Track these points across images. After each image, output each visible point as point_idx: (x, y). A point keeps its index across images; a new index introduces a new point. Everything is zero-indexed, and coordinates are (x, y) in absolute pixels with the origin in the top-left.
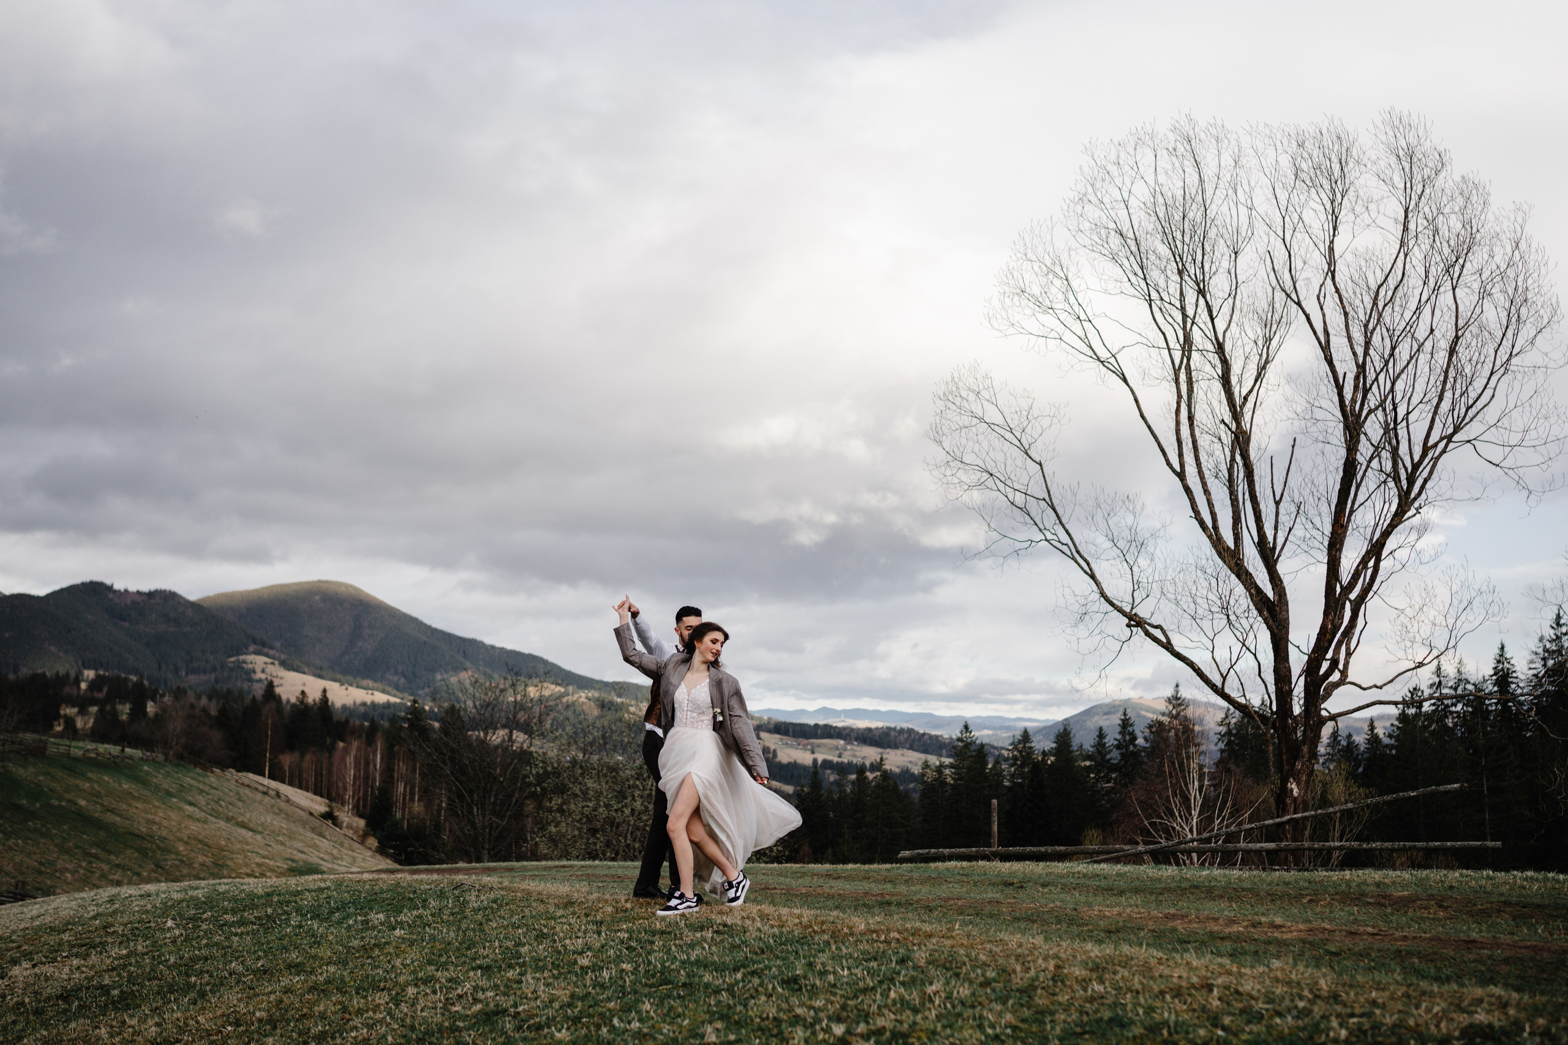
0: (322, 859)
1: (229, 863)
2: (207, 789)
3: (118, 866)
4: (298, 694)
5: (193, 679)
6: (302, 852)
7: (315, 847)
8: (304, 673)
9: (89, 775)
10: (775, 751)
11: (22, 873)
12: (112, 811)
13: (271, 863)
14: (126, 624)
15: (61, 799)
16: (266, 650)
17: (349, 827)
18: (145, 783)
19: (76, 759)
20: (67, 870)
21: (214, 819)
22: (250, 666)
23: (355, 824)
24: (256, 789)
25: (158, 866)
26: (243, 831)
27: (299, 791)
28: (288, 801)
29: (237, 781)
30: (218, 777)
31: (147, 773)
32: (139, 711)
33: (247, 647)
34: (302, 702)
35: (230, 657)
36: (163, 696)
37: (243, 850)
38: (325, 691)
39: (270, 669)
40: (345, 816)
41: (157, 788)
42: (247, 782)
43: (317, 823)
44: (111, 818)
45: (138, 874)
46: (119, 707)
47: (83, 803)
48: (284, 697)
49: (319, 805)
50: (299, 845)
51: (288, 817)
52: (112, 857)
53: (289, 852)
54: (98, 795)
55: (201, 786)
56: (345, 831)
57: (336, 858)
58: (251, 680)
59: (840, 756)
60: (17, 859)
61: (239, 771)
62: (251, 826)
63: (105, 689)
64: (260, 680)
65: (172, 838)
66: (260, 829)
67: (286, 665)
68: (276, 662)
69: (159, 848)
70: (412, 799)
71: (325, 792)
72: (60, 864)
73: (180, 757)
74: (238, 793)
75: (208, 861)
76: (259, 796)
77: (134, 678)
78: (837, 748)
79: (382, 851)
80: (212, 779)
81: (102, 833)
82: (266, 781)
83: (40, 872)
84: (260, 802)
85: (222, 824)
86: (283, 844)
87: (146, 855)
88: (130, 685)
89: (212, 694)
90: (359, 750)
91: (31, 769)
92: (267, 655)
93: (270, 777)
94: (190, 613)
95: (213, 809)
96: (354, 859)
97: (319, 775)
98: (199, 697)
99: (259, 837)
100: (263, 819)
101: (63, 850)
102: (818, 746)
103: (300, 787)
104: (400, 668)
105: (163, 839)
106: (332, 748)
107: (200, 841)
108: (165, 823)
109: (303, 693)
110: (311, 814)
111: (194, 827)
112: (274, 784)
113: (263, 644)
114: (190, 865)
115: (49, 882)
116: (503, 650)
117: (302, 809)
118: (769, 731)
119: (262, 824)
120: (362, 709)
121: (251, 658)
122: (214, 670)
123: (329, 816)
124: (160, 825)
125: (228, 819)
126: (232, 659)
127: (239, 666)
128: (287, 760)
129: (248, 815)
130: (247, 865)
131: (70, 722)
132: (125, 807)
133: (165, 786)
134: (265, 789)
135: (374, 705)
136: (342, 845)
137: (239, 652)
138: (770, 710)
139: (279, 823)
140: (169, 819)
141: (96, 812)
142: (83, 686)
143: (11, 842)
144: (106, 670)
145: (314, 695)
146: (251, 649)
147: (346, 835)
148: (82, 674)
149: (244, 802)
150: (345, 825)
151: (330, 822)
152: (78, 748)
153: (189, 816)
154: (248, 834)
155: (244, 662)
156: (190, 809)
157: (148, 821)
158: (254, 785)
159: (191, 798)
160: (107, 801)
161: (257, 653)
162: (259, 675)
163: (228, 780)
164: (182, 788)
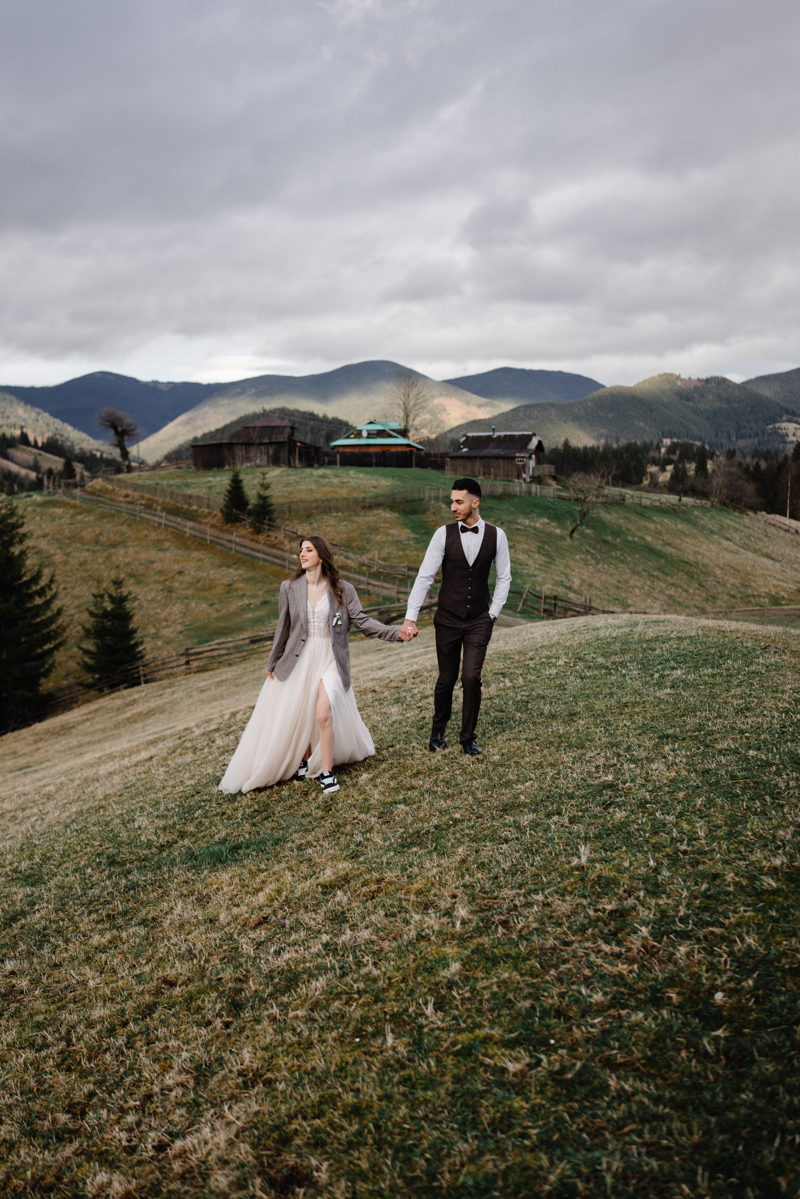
1: (753, 584)
2: (741, 528)
3: (672, 584)
5: (742, 443)
9: (655, 518)
11: (606, 588)
12: (670, 545)
13: (785, 585)
14: (691, 404)
15: (634, 536)
16: (796, 418)
18: (694, 523)
19: (646, 507)
20: (636, 586)
21: (744, 552)
22: (784, 431)
24: (780, 527)
25: (700, 585)
26: (765, 560)
29: (765, 521)
30: (751, 519)
31: (697, 517)
32: (701, 468)
33: (781, 417)
35: (768, 425)
36: (718, 456)
37: (764, 575)
41: (704, 528)
42: (773, 522)
44: (669, 550)
45: (686, 591)
46: (688, 466)
47: (649, 539)
52: (669, 578)
54: (660, 533)
55: (737, 526)
58: (785, 442)
60: (603, 578)
61: (769, 513)
62: (773, 556)
63: (678, 453)
64: (791, 443)
65: (711, 564)
66: (780, 558)
69: (702, 572)
72: (632, 582)
73: (724, 504)
74: (765, 531)
75: (737, 582)
76: (782, 533)
77: (698, 443)
80: (746, 520)
81: (662, 561)
82: (787, 521)
83: (618, 588)
84: (783, 538)
85: (750, 554)
87: (693, 577)
88: (695, 449)
89: (756, 454)
91: (615, 515)
93: (791, 517)
94: (737, 393)
95: (744, 544)
98: (745, 457)
99: (778, 565)
100: (782, 550)
101: (635, 572)
105: (705, 566)
107: (732, 567)
108: (707, 554)
111: (728, 557)
112: (794, 523)
113: (794, 414)
114: (724, 585)
115: (624, 595)
119: (781, 555)
121: (784, 425)
122: (757, 435)
124: (703, 555)
125: (756, 551)
126: (770, 427)
127: (775, 432)
129: (772, 548)
130: (766, 586)
131: (653, 478)
132: (678, 541)
133: (710, 526)
134: (786, 527)
137: (774, 420)
140: (710, 550)
141: (658, 545)
142: (663, 450)
143: (600, 566)
144: (679, 438)
146: (784, 418)
148: (661, 441)
149: (769, 537)
152: (649, 499)
153: (726, 549)
154: (769, 563)
155: (779, 428)
156: (726, 543)
157: (696, 553)
158: (778, 524)
159: (728, 535)
160: (666, 538)
161: (789, 421)
162: (791, 438)
163: (759, 520)
164: (722, 528)
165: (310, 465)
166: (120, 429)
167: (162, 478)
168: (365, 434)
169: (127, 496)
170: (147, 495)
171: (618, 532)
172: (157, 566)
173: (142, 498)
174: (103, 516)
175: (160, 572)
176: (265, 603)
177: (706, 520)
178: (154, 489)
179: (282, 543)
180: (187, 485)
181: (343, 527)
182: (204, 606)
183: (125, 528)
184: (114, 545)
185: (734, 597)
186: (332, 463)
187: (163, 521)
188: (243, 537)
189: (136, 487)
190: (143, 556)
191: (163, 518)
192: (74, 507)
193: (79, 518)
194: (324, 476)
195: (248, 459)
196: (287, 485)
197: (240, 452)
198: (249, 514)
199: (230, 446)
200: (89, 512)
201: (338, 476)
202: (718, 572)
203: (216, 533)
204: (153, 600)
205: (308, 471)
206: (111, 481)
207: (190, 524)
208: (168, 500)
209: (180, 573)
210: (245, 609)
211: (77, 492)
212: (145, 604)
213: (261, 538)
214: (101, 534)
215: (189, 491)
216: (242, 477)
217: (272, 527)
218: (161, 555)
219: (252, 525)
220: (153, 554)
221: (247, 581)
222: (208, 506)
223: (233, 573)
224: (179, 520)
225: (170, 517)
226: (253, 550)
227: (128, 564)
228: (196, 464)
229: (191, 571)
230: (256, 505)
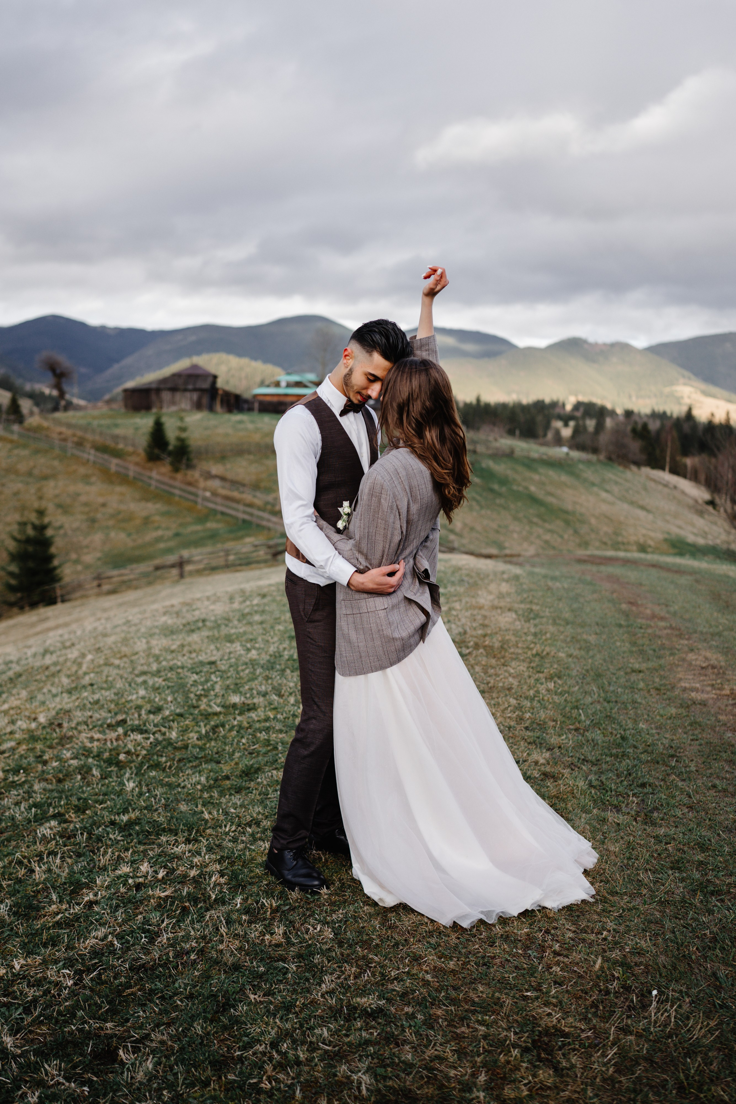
2: (622, 482)
3: (549, 531)
4: (709, 416)
5: (641, 402)
6: (679, 527)
7: (693, 525)
9: (540, 470)
12: (551, 495)
13: (653, 534)
15: (519, 486)
16: (691, 382)
19: (534, 460)
21: (620, 503)
22: (679, 394)
23: (729, 509)
24: (659, 483)
26: (640, 512)
28: (682, 492)
29: (647, 476)
30: (633, 474)
31: (581, 470)
32: (600, 424)
34: (711, 422)
35: (666, 387)
38: (728, 412)
40: (723, 502)
41: (585, 480)
43: (700, 508)
44: (550, 499)
46: (588, 422)
47: (533, 488)
48: (698, 419)
49: (705, 495)
50: (680, 523)
51: (678, 503)
52: (546, 525)
53: (669, 528)
54: (543, 484)
55: (619, 480)
56: (720, 513)
62: (648, 508)
63: (581, 411)
64: (684, 405)
65: (588, 514)
66: (653, 510)
69: (578, 520)
73: (609, 459)
74: (645, 485)
75: (610, 530)
76: (660, 488)
80: (628, 474)
81: (543, 509)
82: (667, 476)
84: (660, 493)
86: (666, 521)
87: (569, 524)
91: (503, 466)
93: (671, 472)
95: (622, 496)
99: (651, 516)
100: (658, 504)
105: (581, 514)
106: (716, 456)
107: (606, 517)
108: (585, 504)
109: (712, 415)
110: (696, 501)
111: (604, 508)
112: (672, 478)
114: (597, 533)
117: (691, 497)
119: (657, 507)
123: (711, 503)
124: (581, 505)
125: (632, 503)
126: (668, 389)
127: (673, 394)
128: (690, 461)
129: (647, 501)
131: (558, 432)
132: (560, 492)
133: (592, 479)
134: (665, 481)
136: (714, 523)
137: (672, 384)
139: (669, 506)
140: (588, 501)
141: (540, 495)
142: (568, 407)
144: (583, 396)
147: (719, 516)
149: (647, 490)
150: (722, 509)
151: (711, 507)
153: (604, 501)
154: (641, 514)
156: (604, 495)
157: (575, 503)
158: (658, 479)
159: (608, 487)
160: (549, 488)
163: (641, 475)
164: (603, 481)
165: (230, 411)
166: (58, 371)
167: (94, 418)
168: (283, 384)
169: (60, 433)
170: (79, 433)
171: (504, 481)
172: (83, 499)
173: (74, 435)
174: (37, 452)
175: (86, 504)
176: (177, 535)
177: (589, 474)
178: (86, 428)
179: (197, 481)
180: (116, 426)
181: (254, 469)
182: (122, 536)
183: (56, 463)
184: (45, 478)
185: (605, 543)
186: (250, 409)
187: (92, 458)
188: (163, 474)
189: (69, 426)
190: (72, 489)
191: (91, 455)
192: (12, 441)
193: (16, 452)
194: (241, 422)
195: (173, 403)
196: (206, 429)
197: (166, 396)
198: (170, 454)
199: (158, 391)
200: (25, 446)
201: (252, 422)
202: (593, 521)
203: (138, 469)
204: (77, 529)
205: (227, 416)
206: (46, 419)
207: (115, 461)
208: (97, 438)
209: (104, 505)
210: (159, 540)
211: (16, 427)
212: (70, 532)
213: (179, 476)
214: (35, 467)
215: (117, 431)
216: (164, 419)
217: (190, 466)
218: (87, 488)
219: (172, 464)
220: (80, 487)
221: (164, 514)
222: (133, 445)
223: (151, 507)
224: (106, 456)
225: (99, 454)
226: (171, 486)
227: (57, 496)
228: (126, 406)
229: (114, 503)
230: (175, 447)
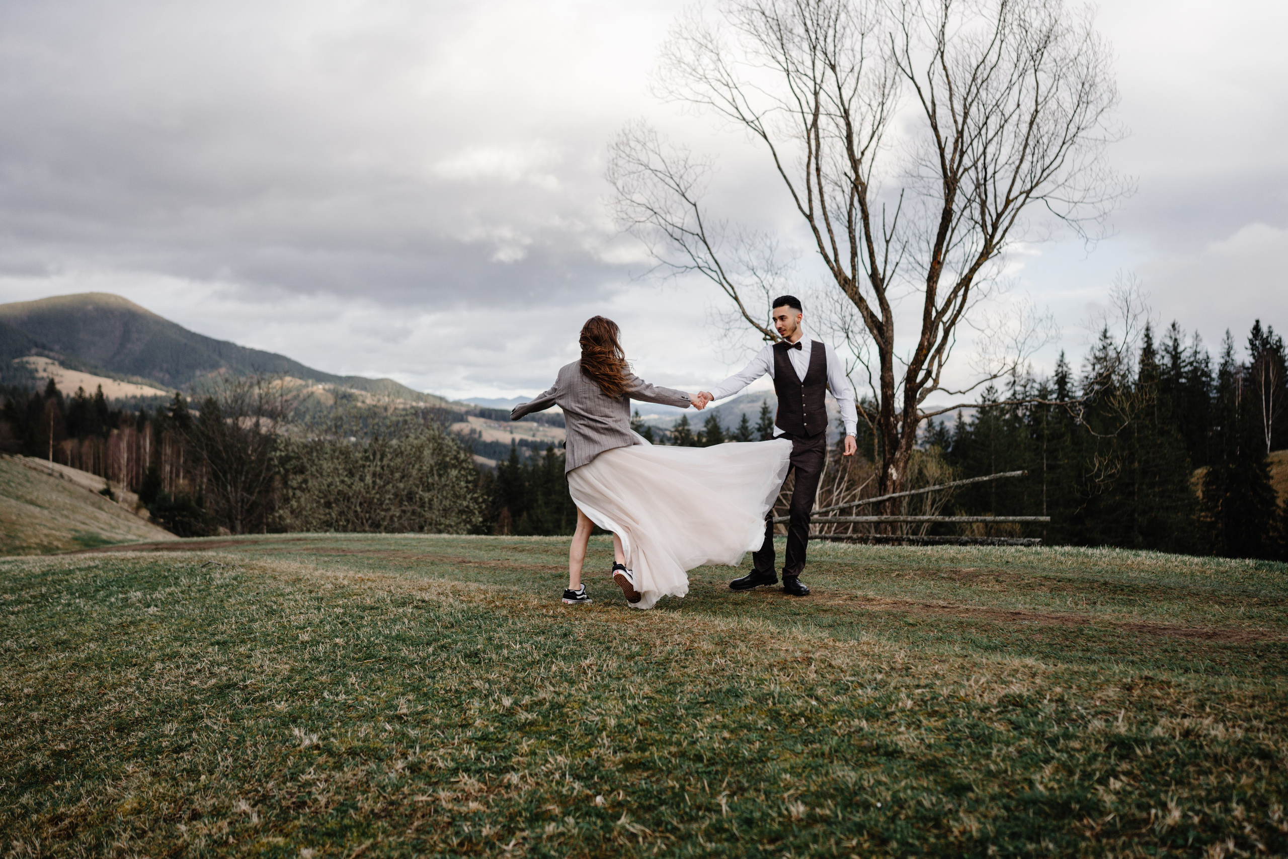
0: (102, 529)
1: (20, 534)
4: (76, 389)
6: (84, 523)
7: (96, 519)
8: (81, 371)
10: (480, 433)
13: (58, 533)
16: (46, 352)
17: (125, 500)
21: (5, 498)
22: (33, 366)
23: (129, 499)
24: (42, 471)
26: (31, 508)
27: (80, 472)
28: (71, 480)
29: (25, 465)
30: (8, 462)
33: (29, 350)
34: (80, 396)
35: (14, 358)
37: (32, 524)
38: (100, 387)
39: (51, 368)
40: (121, 491)
42: (33, 465)
43: (96, 498)
48: (64, 393)
49: (97, 483)
50: (81, 518)
51: (71, 494)
53: (72, 524)
56: (121, 504)
57: (114, 528)
58: (34, 378)
59: (534, 436)
61: (26, 456)
62: (39, 502)
64: (42, 378)
66: (47, 505)
67: (65, 365)
68: (56, 363)
70: (178, 476)
71: (102, 471)
74: (26, 475)
76: (45, 477)
78: (531, 429)
79: (153, 520)
80: (2, 464)
82: (50, 464)
84: (46, 483)
85: (13, 502)
86: (67, 517)
90: (131, 436)
92: (48, 357)
93: (56, 460)
95: (4, 490)
96: (129, 528)
97: (97, 458)
99: (46, 512)
100: (49, 496)
102: (516, 428)
103: (81, 468)
104: (165, 366)
106: (106, 436)
109: (81, 389)
110: (91, 491)
112: (58, 467)
113: (44, 347)
116: (252, 351)
117: (83, 487)
118: (476, 415)
119: (49, 501)
120: (133, 402)
121: (33, 359)
123: (107, 492)
125: (18, 498)
126: (17, 360)
127: (23, 367)
128: (69, 446)
129: (35, 494)
130: (36, 536)
134: (50, 471)
135: (143, 398)
136: (118, 516)
137: (22, 353)
138: (476, 399)
139: (62, 499)
145: (90, 390)
146: (33, 351)
147: (121, 508)
149: (32, 483)
150: (121, 499)
151: (107, 498)
154: (36, 510)
155: (27, 362)
158: (40, 468)
161: (39, 355)
162: (42, 374)
163: (16, 464)
